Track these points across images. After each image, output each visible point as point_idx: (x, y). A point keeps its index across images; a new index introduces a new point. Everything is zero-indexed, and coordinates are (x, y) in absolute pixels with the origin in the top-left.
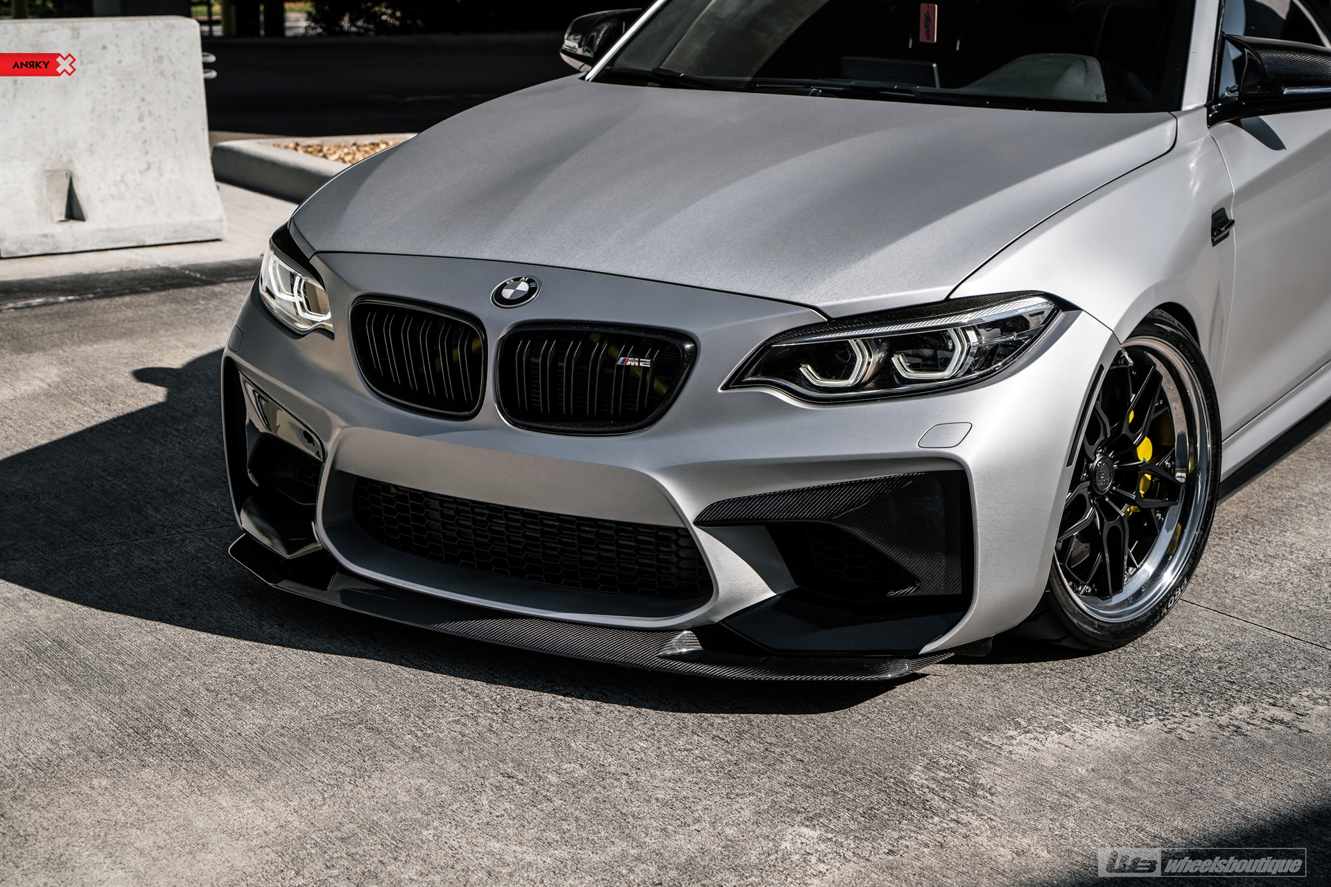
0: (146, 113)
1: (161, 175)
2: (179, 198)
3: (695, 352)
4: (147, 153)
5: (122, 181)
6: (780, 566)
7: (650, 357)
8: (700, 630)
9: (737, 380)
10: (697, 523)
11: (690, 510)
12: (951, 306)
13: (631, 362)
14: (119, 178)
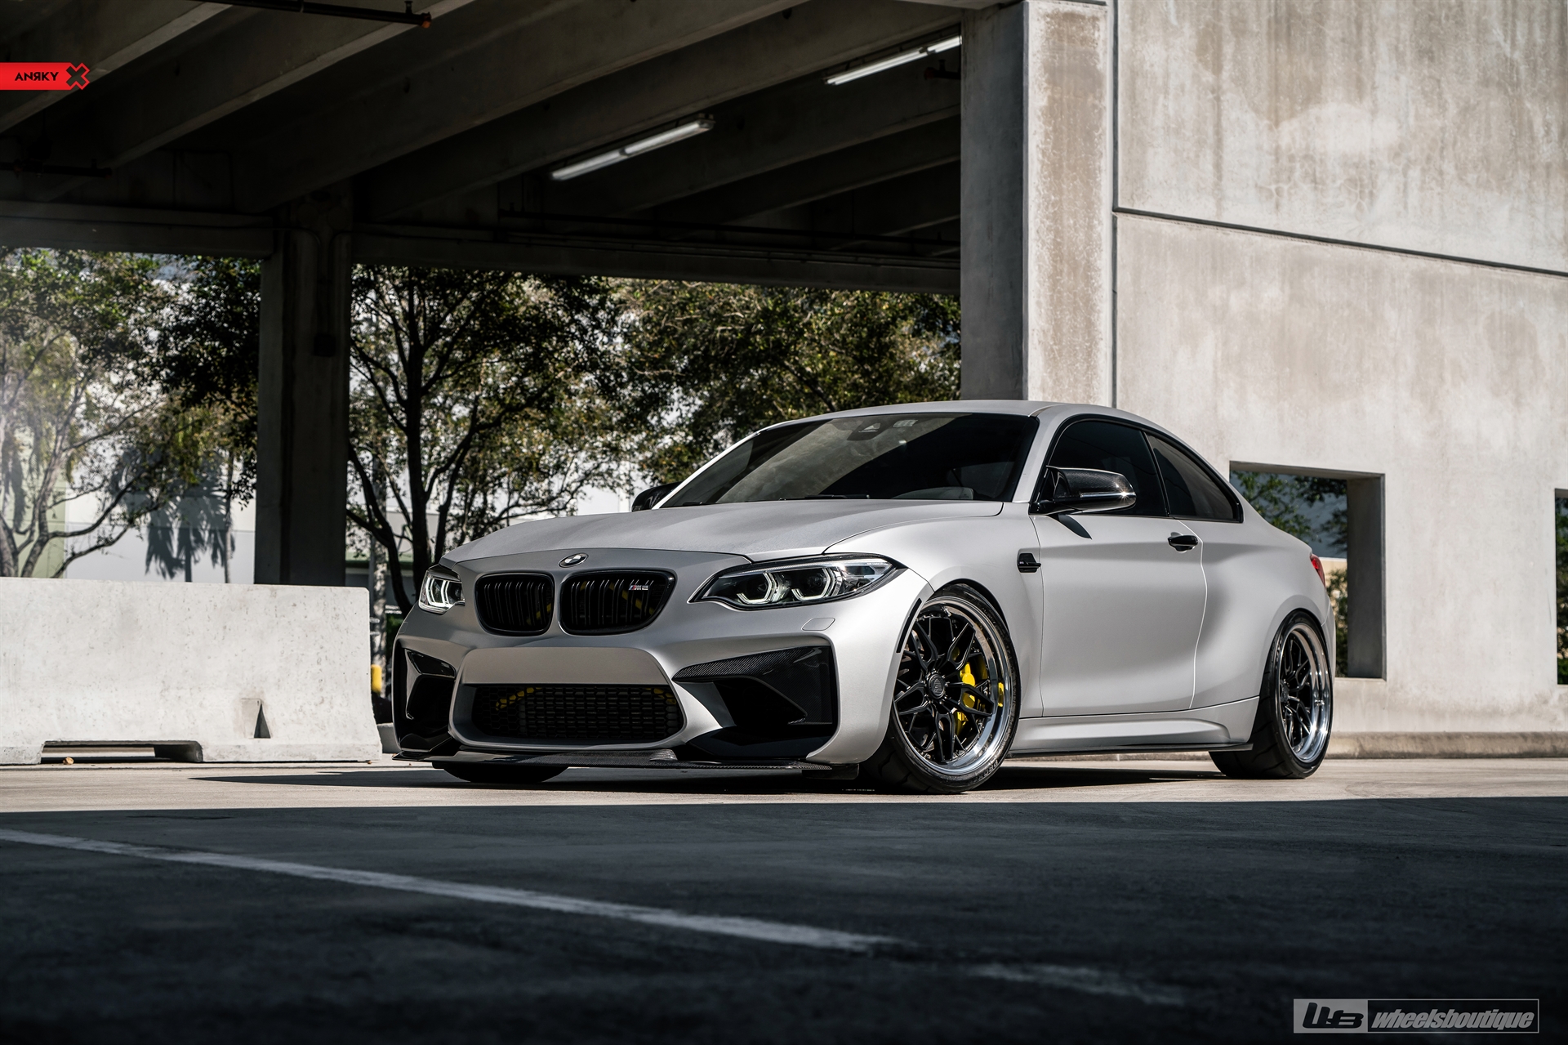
0: (323, 658)
1: (332, 708)
2: (345, 726)
3: (674, 582)
4: (321, 690)
5: (301, 710)
6: (725, 710)
7: (648, 584)
8: (676, 749)
9: (698, 598)
10: (673, 679)
11: (670, 671)
12: (825, 557)
13: (637, 588)
14: (298, 708)
